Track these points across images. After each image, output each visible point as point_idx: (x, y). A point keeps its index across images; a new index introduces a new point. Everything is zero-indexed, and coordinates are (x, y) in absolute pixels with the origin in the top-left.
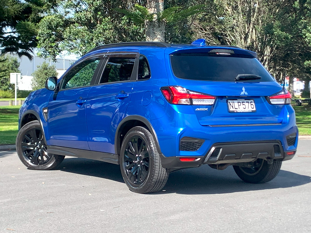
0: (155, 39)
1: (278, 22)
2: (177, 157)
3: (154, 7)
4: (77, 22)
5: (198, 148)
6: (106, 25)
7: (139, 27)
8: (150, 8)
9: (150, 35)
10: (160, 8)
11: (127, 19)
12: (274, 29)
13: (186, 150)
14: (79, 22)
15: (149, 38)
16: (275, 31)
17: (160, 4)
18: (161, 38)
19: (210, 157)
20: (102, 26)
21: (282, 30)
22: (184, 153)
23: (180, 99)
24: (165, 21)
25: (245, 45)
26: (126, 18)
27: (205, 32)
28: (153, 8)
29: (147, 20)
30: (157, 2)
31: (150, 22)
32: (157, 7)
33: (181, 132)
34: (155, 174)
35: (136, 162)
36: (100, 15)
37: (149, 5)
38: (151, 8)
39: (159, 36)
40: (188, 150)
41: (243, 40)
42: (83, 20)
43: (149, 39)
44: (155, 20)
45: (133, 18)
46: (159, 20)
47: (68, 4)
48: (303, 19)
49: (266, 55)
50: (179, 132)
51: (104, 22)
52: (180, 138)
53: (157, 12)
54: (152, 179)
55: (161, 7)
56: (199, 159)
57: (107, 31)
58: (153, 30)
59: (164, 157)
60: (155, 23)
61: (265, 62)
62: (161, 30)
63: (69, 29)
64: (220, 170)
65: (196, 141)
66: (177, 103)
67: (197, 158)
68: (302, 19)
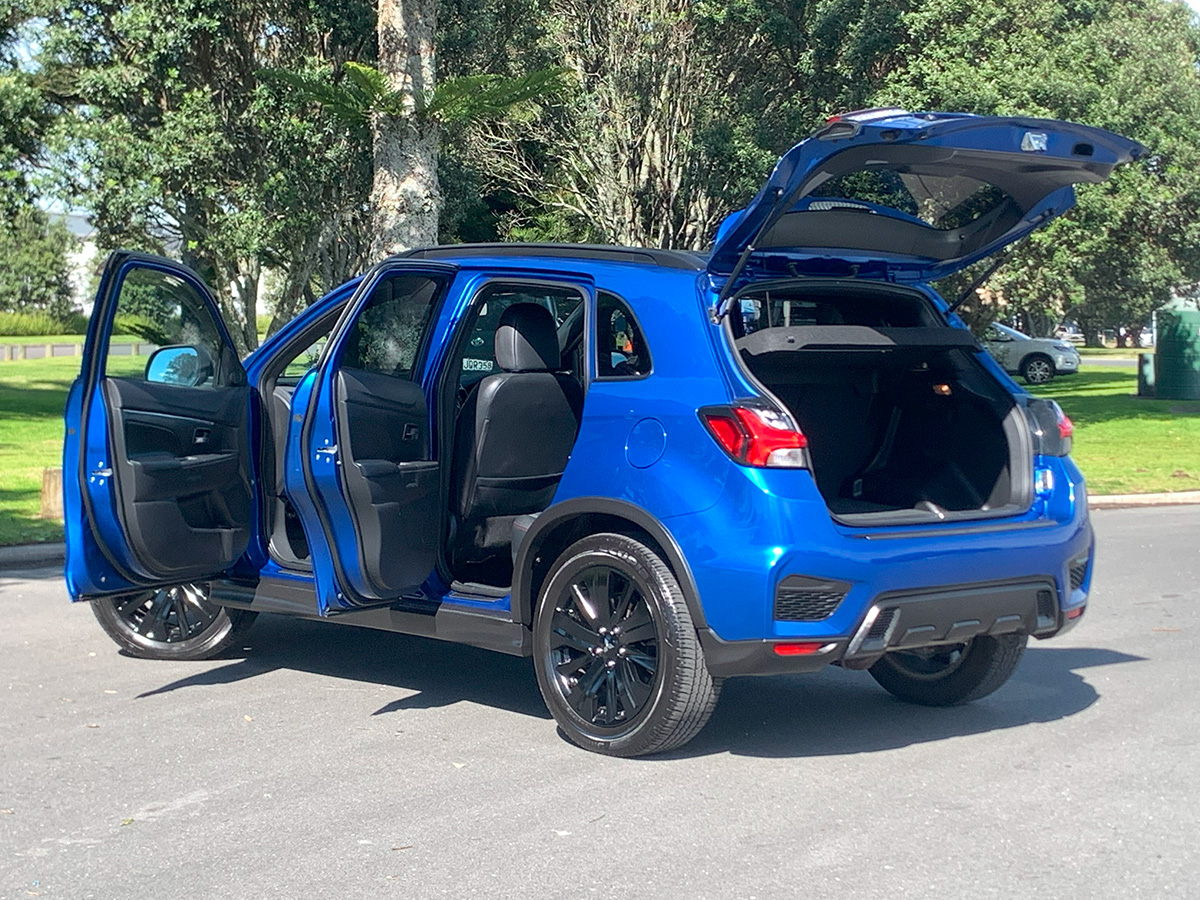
0: (408, 178)
1: (748, 118)
2: (764, 641)
3: (403, 69)
4: (90, 99)
5: (830, 610)
6: (197, 117)
7: (308, 125)
8: (392, 74)
9: (390, 165)
10: (424, 75)
11: (269, 96)
12: (736, 142)
13: (795, 618)
14: (99, 99)
15: (386, 172)
16: (740, 149)
17: (425, 62)
18: (428, 175)
19: (864, 639)
20: (184, 119)
21: (762, 144)
22: (786, 629)
23: (773, 450)
24: (441, 117)
25: (632, 186)
26: (266, 93)
27: (494, 137)
28: (399, 73)
29: (381, 114)
30: (414, 54)
31: (392, 119)
32: (414, 69)
33: (777, 563)
34: (681, 695)
35: (599, 650)
36: (174, 78)
37: (387, 61)
38: (394, 74)
39: (419, 169)
40: (800, 619)
41: (623, 171)
42: (115, 93)
43: (388, 177)
44: (408, 113)
45: (332, 103)
46: (421, 113)
47: (61, 37)
48: (827, 110)
49: (696, 220)
50: (773, 563)
51: (188, 106)
52: (776, 580)
53: (413, 86)
54: (671, 714)
55: (428, 73)
56: (831, 647)
57: (202, 137)
58: (401, 146)
59: (721, 641)
60: (409, 125)
61: (690, 242)
62: (428, 148)
63: (65, 123)
64: (850, 671)
65: (826, 587)
66: (763, 464)
67: (824, 645)
68: (825, 112)
